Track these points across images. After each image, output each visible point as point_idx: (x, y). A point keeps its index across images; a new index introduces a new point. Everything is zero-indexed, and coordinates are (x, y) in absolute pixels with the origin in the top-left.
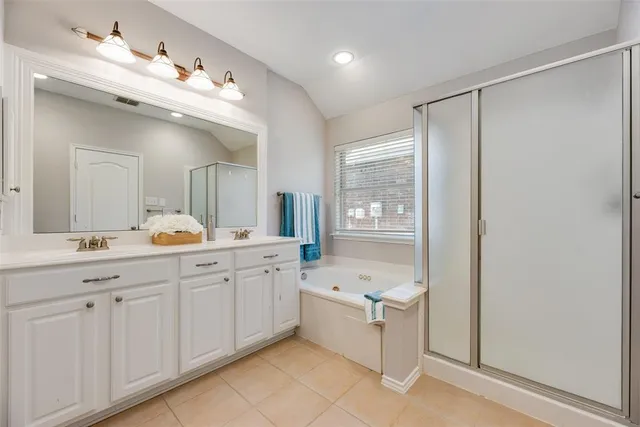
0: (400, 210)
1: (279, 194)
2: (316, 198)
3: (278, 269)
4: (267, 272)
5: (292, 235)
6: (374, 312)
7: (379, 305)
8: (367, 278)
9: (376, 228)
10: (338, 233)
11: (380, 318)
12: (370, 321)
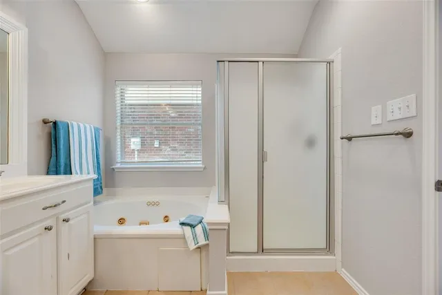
0: (156, 144)
1: (45, 122)
2: (97, 130)
3: (66, 220)
4: (48, 229)
5: (69, 171)
6: (195, 237)
7: (199, 229)
8: (156, 204)
9: (136, 160)
10: (118, 165)
11: (202, 242)
12: (192, 246)
